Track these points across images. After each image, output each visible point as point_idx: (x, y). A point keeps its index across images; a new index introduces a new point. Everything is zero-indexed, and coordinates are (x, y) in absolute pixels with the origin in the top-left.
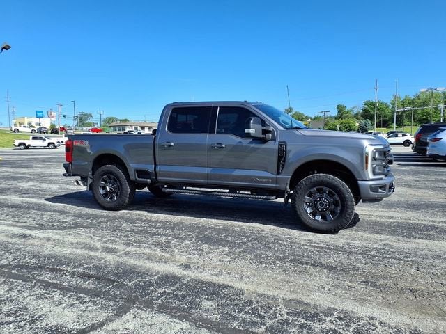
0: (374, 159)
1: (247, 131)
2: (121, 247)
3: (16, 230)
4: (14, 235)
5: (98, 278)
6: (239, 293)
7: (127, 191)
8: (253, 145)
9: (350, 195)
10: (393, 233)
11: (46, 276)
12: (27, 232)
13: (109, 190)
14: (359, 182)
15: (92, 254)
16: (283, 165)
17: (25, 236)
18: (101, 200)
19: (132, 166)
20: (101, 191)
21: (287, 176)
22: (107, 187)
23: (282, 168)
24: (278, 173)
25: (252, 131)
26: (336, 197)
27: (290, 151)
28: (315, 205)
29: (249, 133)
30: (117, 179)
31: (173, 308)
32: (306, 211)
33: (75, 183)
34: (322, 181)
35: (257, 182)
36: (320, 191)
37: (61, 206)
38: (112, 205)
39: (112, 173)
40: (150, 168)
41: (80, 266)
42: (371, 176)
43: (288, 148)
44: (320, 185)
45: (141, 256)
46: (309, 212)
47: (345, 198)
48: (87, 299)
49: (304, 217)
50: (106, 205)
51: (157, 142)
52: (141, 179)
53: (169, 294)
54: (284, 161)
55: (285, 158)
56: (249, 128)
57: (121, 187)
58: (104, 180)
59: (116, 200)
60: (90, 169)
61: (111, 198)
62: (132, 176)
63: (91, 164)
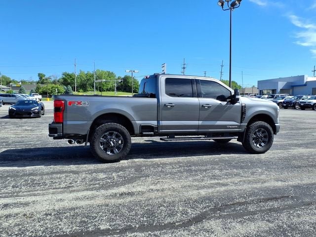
9: (272, 132)
13: (113, 145)
14: (276, 124)
16: (244, 117)
19: (138, 123)
20: (102, 147)
21: (245, 124)
22: (111, 142)
23: (244, 119)
24: (241, 122)
26: (267, 134)
28: (257, 138)
30: (120, 134)
32: (253, 142)
35: (230, 128)
36: (259, 131)
38: (116, 157)
39: (116, 130)
40: (154, 123)
43: (246, 107)
44: (260, 128)
49: (253, 146)
51: (160, 104)
54: (245, 115)
55: (245, 113)
57: (126, 141)
58: (105, 137)
59: (119, 153)
60: (88, 128)
61: (112, 151)
62: (137, 131)
63: (91, 122)
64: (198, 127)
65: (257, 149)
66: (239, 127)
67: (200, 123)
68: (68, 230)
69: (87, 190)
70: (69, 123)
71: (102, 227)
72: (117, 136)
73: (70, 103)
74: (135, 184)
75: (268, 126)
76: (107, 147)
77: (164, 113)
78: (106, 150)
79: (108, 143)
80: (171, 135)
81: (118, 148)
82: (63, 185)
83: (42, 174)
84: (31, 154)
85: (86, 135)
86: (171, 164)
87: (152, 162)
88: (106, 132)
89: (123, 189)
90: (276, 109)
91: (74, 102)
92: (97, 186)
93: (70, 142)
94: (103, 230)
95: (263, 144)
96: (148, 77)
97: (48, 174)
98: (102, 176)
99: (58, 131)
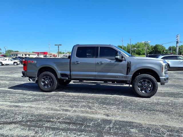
0: (165, 68)
1: (116, 57)
2: (70, 109)
3: (9, 104)
4: (10, 106)
5: (74, 123)
6: (140, 125)
7: (56, 83)
8: (116, 63)
10: (169, 96)
11: (48, 125)
12: (16, 104)
13: (47, 83)
14: (160, 77)
15: (59, 112)
16: (130, 71)
17: (17, 106)
18: (42, 88)
19: (59, 72)
20: (43, 84)
21: (130, 75)
22: (46, 82)
23: (129, 72)
24: (127, 74)
25: (118, 57)
26: (151, 83)
27: (132, 65)
28: (142, 87)
29: (117, 58)
30: (51, 78)
31: (121, 134)
32: (138, 89)
33: (28, 80)
34: (146, 77)
36: (144, 81)
37: (20, 91)
38: (48, 90)
39: (48, 75)
40: (68, 73)
41: (59, 118)
42: (164, 75)
43: (131, 64)
44: (144, 79)
45: (82, 112)
46: (140, 90)
47: (155, 83)
48: (79, 134)
49: (138, 92)
50: (45, 90)
51: (71, 62)
52: (63, 78)
53: (113, 128)
54: (130, 69)
55: (130, 68)
56: (117, 56)
58: (44, 79)
59: (50, 87)
62: (59, 76)
63: (37, 71)
64: (95, 76)
65: (142, 94)
66: (126, 77)
76: (45, 84)
80: (81, 80)
81: (50, 85)
88: (44, 76)
93: (30, 80)
97: (19, 93)
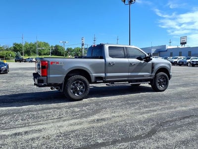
13: (79, 89)
14: (170, 74)
16: (153, 70)
20: (72, 91)
21: (154, 74)
24: (152, 73)
26: (165, 79)
49: (158, 87)
51: (106, 62)
52: (98, 81)
57: (86, 87)
58: (74, 85)
59: (83, 94)
60: (63, 79)
61: (78, 94)
62: (93, 80)
63: (65, 75)
64: (128, 76)
65: (160, 89)
66: (151, 76)
67: (129, 74)
68: (79, 145)
69: (74, 119)
70: (51, 76)
71: (100, 141)
72: (81, 84)
73: (52, 63)
74: (101, 113)
75: (166, 75)
76: (75, 91)
77: (109, 68)
78: (74, 93)
79: (76, 88)
80: (112, 82)
81: (82, 91)
82: (55, 117)
83: (36, 111)
84: (19, 98)
85: (62, 84)
86: (115, 100)
87: (103, 99)
88: (74, 81)
89: (96, 117)
90: (169, 65)
91: (54, 62)
92: (78, 116)
93: (51, 88)
94: (101, 143)
95: (163, 86)
96: (96, 45)
98: (77, 109)
99: (44, 81)
